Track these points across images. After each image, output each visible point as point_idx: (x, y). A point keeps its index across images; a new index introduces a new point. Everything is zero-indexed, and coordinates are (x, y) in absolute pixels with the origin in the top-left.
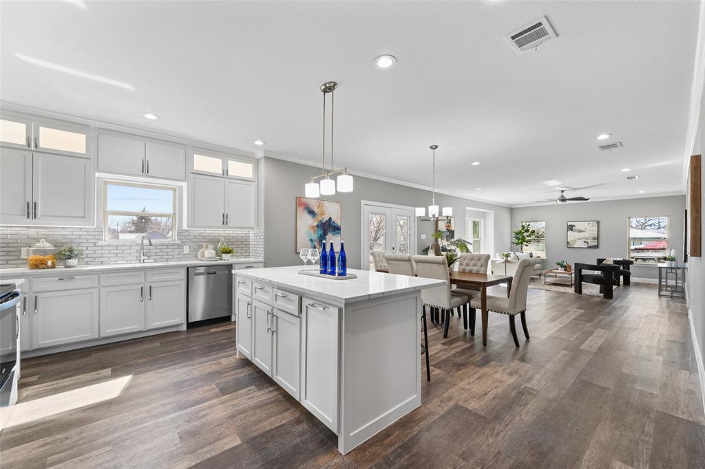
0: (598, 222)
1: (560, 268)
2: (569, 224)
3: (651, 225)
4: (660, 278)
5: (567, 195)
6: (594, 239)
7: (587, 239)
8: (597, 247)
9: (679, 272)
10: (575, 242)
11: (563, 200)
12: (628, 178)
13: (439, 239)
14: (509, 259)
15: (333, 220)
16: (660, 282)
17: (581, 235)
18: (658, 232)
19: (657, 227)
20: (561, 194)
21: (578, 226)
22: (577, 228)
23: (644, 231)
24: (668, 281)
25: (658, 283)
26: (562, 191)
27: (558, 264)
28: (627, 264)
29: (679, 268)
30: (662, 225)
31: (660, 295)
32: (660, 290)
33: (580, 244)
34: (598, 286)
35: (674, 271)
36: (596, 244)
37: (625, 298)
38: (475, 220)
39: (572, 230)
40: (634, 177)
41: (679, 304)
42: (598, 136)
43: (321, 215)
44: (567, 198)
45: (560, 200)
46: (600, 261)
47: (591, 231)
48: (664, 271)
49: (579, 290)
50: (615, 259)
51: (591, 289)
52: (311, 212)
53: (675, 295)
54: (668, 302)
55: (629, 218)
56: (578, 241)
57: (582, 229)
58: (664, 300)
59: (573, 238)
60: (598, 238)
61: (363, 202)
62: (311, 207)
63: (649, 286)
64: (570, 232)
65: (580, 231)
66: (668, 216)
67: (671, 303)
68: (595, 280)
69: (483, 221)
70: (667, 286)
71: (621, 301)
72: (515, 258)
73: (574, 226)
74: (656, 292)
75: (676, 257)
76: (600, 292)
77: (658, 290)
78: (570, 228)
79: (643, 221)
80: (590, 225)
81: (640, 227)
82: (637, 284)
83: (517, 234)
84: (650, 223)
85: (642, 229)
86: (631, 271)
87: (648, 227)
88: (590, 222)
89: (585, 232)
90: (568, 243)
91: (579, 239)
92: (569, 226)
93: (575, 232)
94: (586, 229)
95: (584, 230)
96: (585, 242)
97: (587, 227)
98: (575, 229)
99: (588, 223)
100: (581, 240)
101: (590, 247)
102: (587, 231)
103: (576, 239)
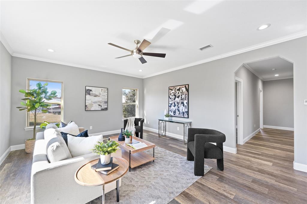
0: (108, 89)
2: (87, 88)
8: (106, 109)
10: (91, 105)
17: (96, 99)
21: (95, 91)
33: (96, 107)
36: (106, 107)
39: (89, 94)
47: (102, 98)
56: (94, 105)
59: (90, 102)
64: (88, 96)
65: (96, 96)
73: (91, 90)
78: (88, 92)
80: (103, 91)
88: (102, 89)
89: (99, 96)
90: (86, 106)
91: (95, 102)
92: (87, 91)
93: (92, 96)
94: (100, 94)
95: (99, 95)
96: (99, 105)
97: (101, 93)
98: (92, 94)
99: (102, 90)
100: (96, 104)
101: (102, 110)
102: (101, 96)
103: (93, 103)
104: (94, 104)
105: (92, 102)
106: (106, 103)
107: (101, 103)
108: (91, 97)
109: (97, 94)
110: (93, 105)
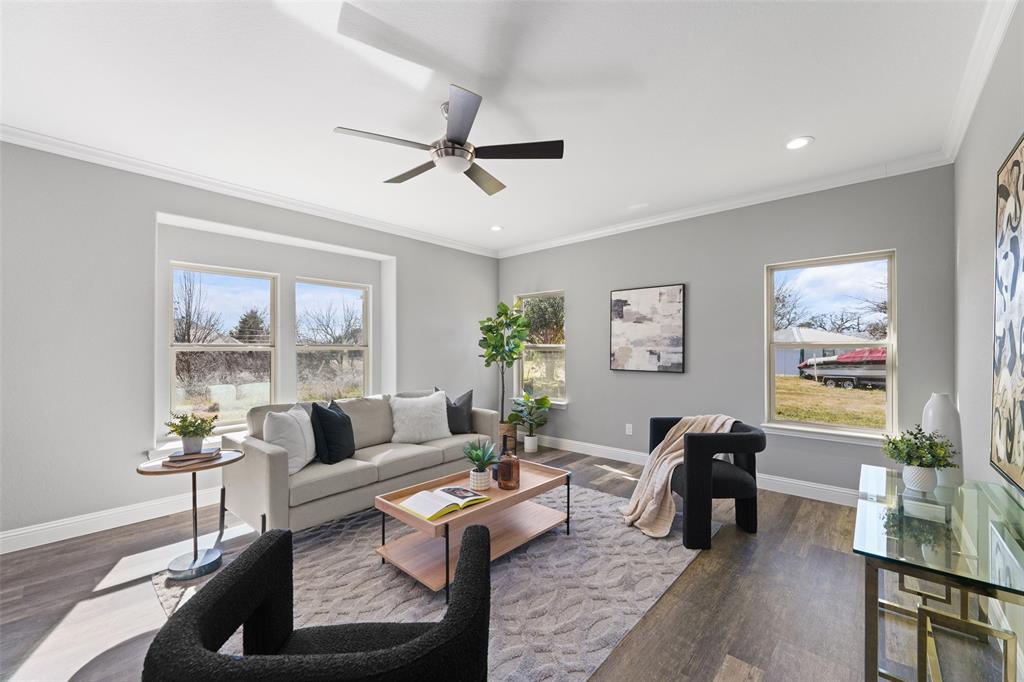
0: (685, 289)
2: (616, 296)
6: (675, 342)
7: (656, 342)
8: (682, 368)
10: (627, 352)
17: (642, 331)
21: (638, 302)
22: (634, 309)
23: (839, 336)
33: (639, 360)
36: (678, 358)
39: (621, 316)
47: (658, 311)
55: (771, 270)
56: (636, 351)
59: (622, 342)
60: (684, 342)
64: (617, 323)
65: (640, 320)
66: (890, 256)
73: (625, 303)
78: (618, 309)
80: (664, 297)
88: (663, 289)
89: (651, 320)
90: (612, 355)
91: (637, 343)
92: (615, 305)
93: (628, 321)
94: (654, 311)
95: (649, 316)
96: (652, 353)
97: (658, 306)
98: (630, 313)
99: (660, 294)
100: (643, 348)
101: (664, 370)
102: (657, 318)
103: (632, 343)
104: (634, 349)
105: (628, 340)
106: (677, 345)
107: (657, 345)
108: (627, 325)
109: (645, 311)
110: (631, 351)
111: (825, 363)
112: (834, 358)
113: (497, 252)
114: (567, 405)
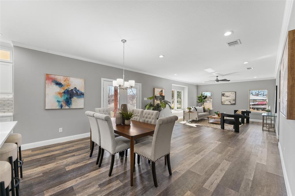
0: (235, 92)
1: (216, 115)
2: (223, 93)
3: (260, 94)
4: (263, 120)
5: (219, 78)
6: (234, 100)
7: (230, 100)
8: (235, 104)
9: (273, 118)
10: (225, 101)
11: (218, 81)
12: (248, 69)
13: (155, 100)
14: (191, 110)
15: (77, 89)
16: (263, 121)
17: (228, 98)
18: (263, 97)
19: (263, 95)
20: (216, 78)
21: (227, 94)
22: (226, 95)
23: (258, 97)
24: (267, 121)
25: (262, 122)
26: (217, 76)
27: (215, 113)
28: (248, 113)
29: (273, 116)
30: (265, 94)
31: (263, 130)
32: (263, 126)
33: (227, 103)
34: (233, 126)
35: (270, 117)
36: (234, 103)
37: (245, 132)
38: (179, 91)
39: (224, 96)
40: (251, 68)
41: (273, 136)
42: (225, 33)
43: (67, 86)
44: (219, 80)
45: (216, 81)
46: (236, 111)
47: (232, 96)
48: (265, 117)
49: (223, 128)
50: (242, 110)
51: (229, 127)
52: (59, 84)
53: (270, 130)
54: (267, 134)
55: (250, 90)
56: (226, 101)
57: (228, 96)
58: (265, 132)
59: (224, 100)
60: (235, 100)
61: (102, 79)
62: (58, 80)
63: (258, 123)
64: (223, 97)
67: (269, 135)
68: (230, 122)
69: (183, 91)
70: (266, 124)
71: (243, 134)
72: (194, 110)
73: (225, 94)
74: (261, 127)
75: (271, 110)
76: (234, 128)
77: (262, 126)
78: (223, 95)
79: (258, 93)
80: (232, 94)
81: (256, 95)
82: (253, 123)
83: (199, 98)
84: (260, 93)
85: (257, 96)
86: (250, 116)
87: (259, 95)
88: (232, 92)
90: (222, 102)
91: (227, 100)
94: (230, 95)
96: (229, 102)
98: (225, 96)
101: (232, 104)
102: (230, 96)
108: (225, 97)
111: (254, 104)
112: (257, 103)
113: (197, 84)
114: (212, 110)
